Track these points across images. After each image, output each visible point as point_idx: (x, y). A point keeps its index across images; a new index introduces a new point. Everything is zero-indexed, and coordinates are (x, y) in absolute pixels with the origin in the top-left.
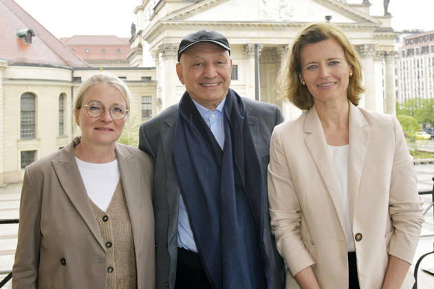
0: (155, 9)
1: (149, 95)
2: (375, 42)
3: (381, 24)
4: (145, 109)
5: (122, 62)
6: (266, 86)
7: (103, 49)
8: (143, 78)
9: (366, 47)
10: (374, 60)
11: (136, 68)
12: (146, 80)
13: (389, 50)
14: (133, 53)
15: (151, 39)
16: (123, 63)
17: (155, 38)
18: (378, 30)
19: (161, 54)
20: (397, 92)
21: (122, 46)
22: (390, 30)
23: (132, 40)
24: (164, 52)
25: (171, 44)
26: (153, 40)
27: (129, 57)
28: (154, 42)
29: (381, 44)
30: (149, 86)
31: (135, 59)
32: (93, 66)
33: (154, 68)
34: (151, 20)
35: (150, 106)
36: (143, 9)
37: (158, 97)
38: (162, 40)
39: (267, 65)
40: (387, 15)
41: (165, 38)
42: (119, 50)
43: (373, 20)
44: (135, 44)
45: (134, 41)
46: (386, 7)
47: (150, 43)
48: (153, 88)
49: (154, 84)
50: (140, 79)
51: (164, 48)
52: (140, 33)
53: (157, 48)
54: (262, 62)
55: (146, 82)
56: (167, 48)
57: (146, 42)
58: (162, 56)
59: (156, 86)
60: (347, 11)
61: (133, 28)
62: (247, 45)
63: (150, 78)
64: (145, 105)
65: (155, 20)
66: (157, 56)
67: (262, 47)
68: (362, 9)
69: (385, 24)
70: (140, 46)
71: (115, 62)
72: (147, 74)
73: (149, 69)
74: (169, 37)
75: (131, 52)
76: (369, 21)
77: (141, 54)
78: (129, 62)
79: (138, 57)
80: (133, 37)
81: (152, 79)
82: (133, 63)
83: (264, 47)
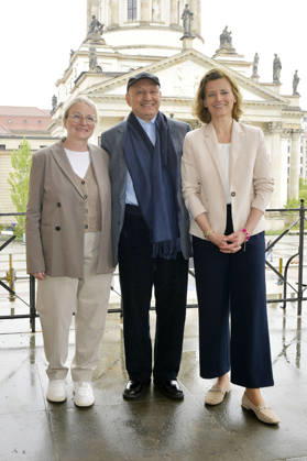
0: (75, 82)
2: (283, 120)
3: (289, 102)
5: (43, 133)
7: (25, 120)
9: (274, 125)
10: (282, 137)
13: (295, 128)
14: (53, 125)
18: (287, 108)
20: (301, 169)
21: (43, 118)
22: (298, 109)
27: (50, 128)
29: (289, 122)
34: (72, 92)
36: (64, 82)
40: (296, 94)
42: (40, 121)
43: (281, 99)
44: (56, 116)
46: (295, 88)
52: (61, 105)
60: (258, 89)
61: (55, 100)
65: (76, 93)
68: (272, 88)
69: (293, 103)
75: (52, 123)
76: (278, 100)
79: (59, 128)
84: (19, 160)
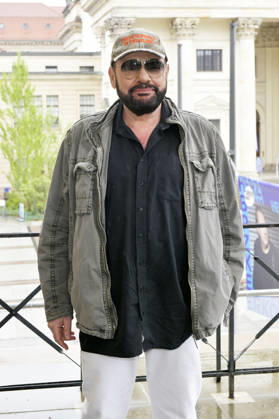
1: (91, 93)
4: (85, 113)
5: (52, 43)
6: (265, 82)
7: (25, 23)
8: (81, 67)
11: (72, 53)
12: (87, 70)
14: (68, 31)
15: (94, 10)
16: (55, 44)
17: (100, 8)
19: (108, 33)
21: (52, 18)
23: (66, 11)
24: (112, 30)
25: (123, 18)
26: (97, 11)
27: (63, 36)
28: (99, 14)
30: (91, 79)
31: (71, 40)
32: (9, 49)
33: (98, 54)
35: (92, 108)
37: (104, 96)
38: (110, 11)
39: (267, 49)
41: (113, 8)
42: (48, 25)
44: (71, 17)
45: (69, 12)
47: (92, 15)
48: (96, 83)
49: (99, 77)
50: (78, 70)
51: (113, 23)
53: (102, 24)
54: (261, 44)
55: (87, 74)
56: (117, 24)
57: (87, 14)
58: (111, 36)
59: (101, 80)
62: (237, 19)
63: (92, 68)
64: (85, 108)
66: (103, 34)
67: (259, 23)
70: (79, 20)
71: (42, 43)
72: (88, 62)
73: (91, 54)
74: (119, 8)
75: (66, 28)
77: (80, 32)
78: (62, 44)
79: (76, 36)
80: (67, 7)
81: (96, 70)
82: (69, 46)
83: (263, 23)
84: (12, 89)
